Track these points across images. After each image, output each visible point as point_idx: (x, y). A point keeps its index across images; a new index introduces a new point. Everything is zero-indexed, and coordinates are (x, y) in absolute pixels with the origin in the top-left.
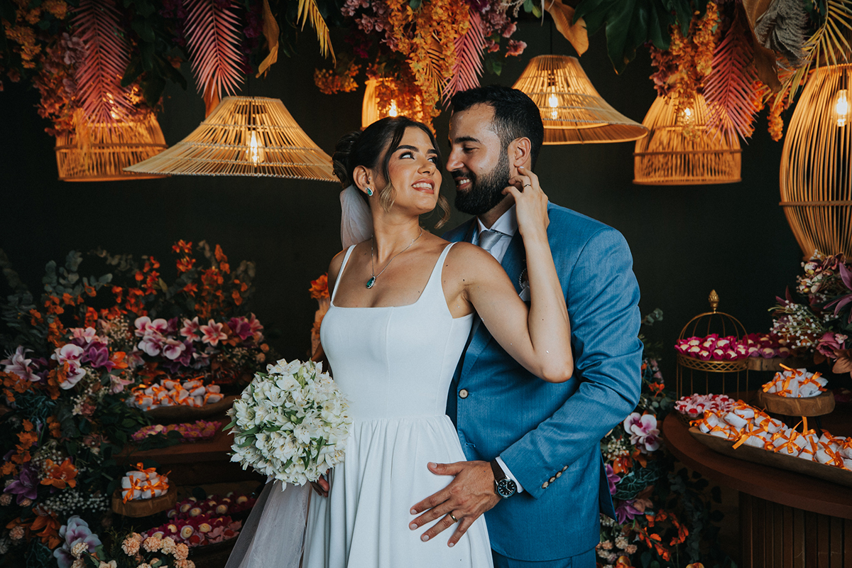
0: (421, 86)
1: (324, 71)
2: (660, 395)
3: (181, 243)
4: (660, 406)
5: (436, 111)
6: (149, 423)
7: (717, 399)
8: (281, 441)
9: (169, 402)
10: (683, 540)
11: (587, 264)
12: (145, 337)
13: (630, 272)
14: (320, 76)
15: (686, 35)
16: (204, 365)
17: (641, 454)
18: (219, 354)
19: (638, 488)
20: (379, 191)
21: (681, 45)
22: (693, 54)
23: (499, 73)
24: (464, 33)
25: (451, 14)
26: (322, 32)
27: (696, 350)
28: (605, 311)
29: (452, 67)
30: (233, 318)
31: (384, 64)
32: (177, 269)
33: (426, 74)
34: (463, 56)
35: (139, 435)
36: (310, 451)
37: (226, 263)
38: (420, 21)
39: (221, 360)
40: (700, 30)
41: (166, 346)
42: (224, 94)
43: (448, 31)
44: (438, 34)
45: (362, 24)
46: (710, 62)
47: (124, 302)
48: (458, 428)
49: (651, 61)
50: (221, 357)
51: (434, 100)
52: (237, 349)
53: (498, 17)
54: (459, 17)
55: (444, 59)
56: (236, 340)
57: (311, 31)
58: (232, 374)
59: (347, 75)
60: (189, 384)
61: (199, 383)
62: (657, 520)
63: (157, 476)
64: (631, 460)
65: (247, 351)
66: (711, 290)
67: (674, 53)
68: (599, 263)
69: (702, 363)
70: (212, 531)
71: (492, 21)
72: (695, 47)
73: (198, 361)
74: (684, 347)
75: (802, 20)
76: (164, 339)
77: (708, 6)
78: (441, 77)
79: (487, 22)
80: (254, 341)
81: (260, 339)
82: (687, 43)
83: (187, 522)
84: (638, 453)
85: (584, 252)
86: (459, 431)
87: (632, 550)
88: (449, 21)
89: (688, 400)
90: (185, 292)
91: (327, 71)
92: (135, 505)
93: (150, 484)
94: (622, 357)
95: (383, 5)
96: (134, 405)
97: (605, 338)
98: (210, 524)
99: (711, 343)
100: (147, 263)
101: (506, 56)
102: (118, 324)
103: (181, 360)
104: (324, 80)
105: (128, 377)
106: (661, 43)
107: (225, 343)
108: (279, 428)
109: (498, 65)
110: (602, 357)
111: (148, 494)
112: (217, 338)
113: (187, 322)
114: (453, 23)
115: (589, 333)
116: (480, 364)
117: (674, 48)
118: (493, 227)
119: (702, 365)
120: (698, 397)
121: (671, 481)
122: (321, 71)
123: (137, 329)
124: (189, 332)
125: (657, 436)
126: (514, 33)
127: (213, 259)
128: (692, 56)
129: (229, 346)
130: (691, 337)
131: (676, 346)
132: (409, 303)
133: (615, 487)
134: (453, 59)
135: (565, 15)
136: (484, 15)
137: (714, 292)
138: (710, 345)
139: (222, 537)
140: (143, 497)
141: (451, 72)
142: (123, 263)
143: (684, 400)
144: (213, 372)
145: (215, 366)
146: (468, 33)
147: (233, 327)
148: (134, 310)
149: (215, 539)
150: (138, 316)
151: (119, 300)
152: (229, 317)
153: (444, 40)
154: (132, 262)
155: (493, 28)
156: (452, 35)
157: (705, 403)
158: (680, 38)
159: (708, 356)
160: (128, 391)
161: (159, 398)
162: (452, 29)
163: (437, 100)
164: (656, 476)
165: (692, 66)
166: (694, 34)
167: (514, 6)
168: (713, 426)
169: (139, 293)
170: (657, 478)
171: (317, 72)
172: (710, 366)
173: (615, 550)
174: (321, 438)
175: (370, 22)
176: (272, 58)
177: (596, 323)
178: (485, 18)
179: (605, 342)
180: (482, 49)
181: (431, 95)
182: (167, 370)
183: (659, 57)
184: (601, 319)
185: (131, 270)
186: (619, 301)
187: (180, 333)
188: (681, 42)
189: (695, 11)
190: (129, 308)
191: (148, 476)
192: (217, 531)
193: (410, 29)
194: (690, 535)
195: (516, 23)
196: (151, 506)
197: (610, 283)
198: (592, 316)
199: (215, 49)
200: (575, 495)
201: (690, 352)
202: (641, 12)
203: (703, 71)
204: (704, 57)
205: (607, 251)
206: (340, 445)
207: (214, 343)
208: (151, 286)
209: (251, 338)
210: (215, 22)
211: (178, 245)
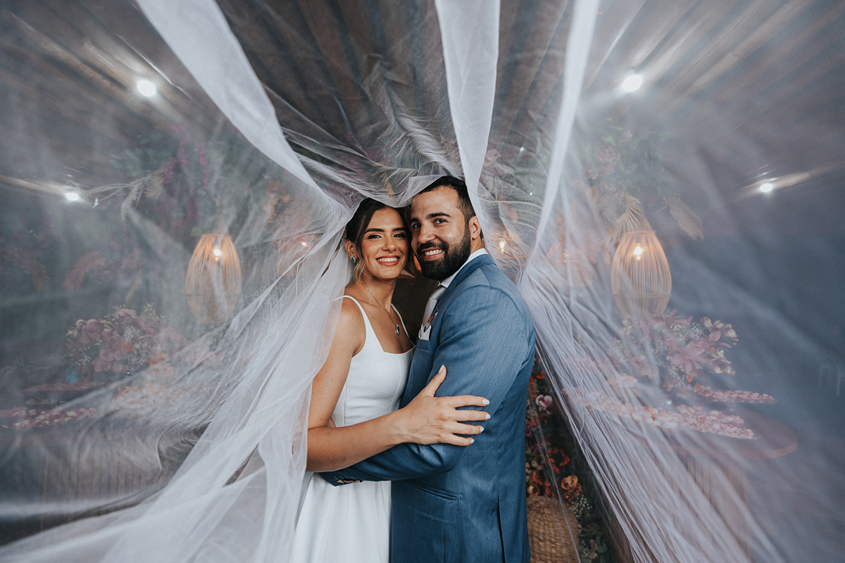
10: (566, 463)
17: (544, 416)
62: (553, 452)
75: (616, 209)
87: (540, 468)
173: (532, 468)
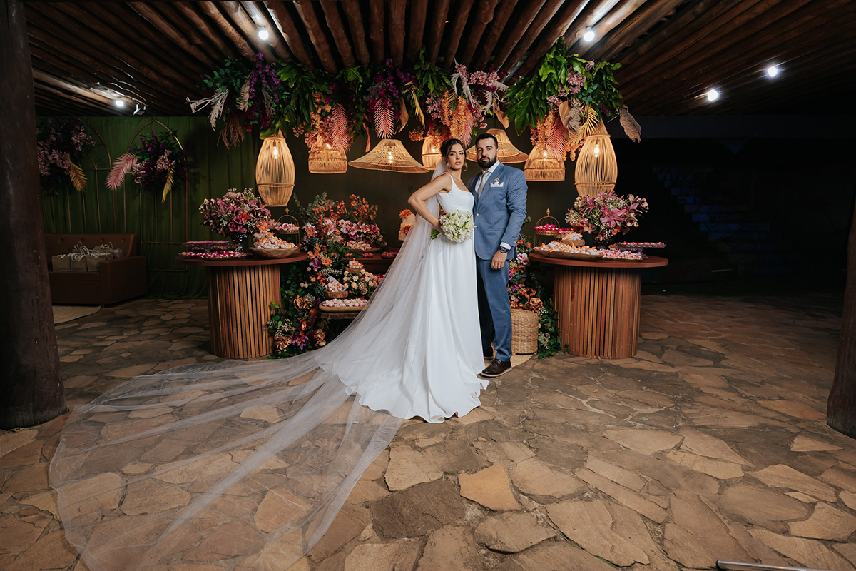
14: (411, 134)
15: (542, 123)
21: (540, 126)
24: (467, 119)
26: (423, 117)
38: (454, 116)
42: (387, 138)
43: (463, 118)
44: (459, 119)
45: (434, 116)
46: (549, 132)
49: (530, 132)
53: (478, 115)
54: (466, 115)
55: (460, 128)
57: (419, 118)
66: (548, 209)
67: (538, 129)
69: (543, 232)
72: (545, 127)
74: (537, 228)
75: (579, 119)
77: (549, 113)
78: (459, 134)
79: (475, 116)
82: (542, 125)
88: (463, 115)
91: (414, 132)
95: (442, 109)
99: (546, 226)
106: (533, 125)
117: (538, 127)
126: (483, 121)
128: (544, 130)
130: (540, 225)
131: (535, 227)
135: (501, 115)
141: (462, 132)
153: (461, 122)
155: (476, 118)
156: (464, 120)
158: (540, 124)
159: (545, 230)
165: (543, 133)
166: (545, 123)
167: (484, 111)
172: (546, 233)
175: (436, 115)
176: (403, 127)
180: (472, 126)
189: (545, 115)
193: (450, 118)
195: (484, 117)
199: (385, 122)
201: (539, 229)
203: (547, 135)
204: (547, 131)
210: (384, 114)
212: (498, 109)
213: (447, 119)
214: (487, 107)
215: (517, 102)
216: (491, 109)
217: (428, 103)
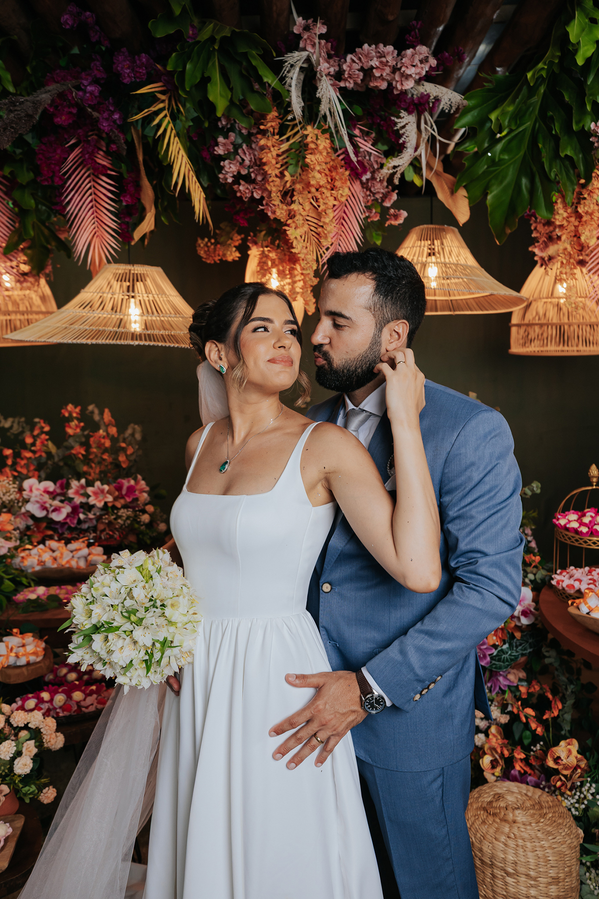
0: (299, 253)
1: (206, 240)
2: (536, 567)
3: (70, 407)
4: (535, 579)
5: (314, 279)
6: (32, 584)
7: (593, 573)
8: (120, 643)
9: (53, 564)
10: (556, 713)
11: (463, 450)
12: (32, 499)
13: (511, 459)
14: (202, 245)
15: (571, 204)
16: (91, 525)
17: (516, 626)
18: (104, 515)
19: (512, 660)
20: (231, 367)
21: (565, 215)
22: (577, 223)
23: (379, 242)
24: (343, 199)
25: (330, 181)
26: (198, 197)
27: (575, 525)
28: (482, 503)
29: (332, 235)
30: (120, 480)
31: (263, 233)
32: (66, 433)
33: (304, 241)
34: (343, 225)
35: (20, 597)
36: (152, 654)
37: (114, 426)
38: (298, 187)
39: (107, 521)
40: (585, 199)
41: (52, 508)
42: (102, 262)
43: (327, 197)
44: (317, 200)
45: (240, 191)
46: (595, 232)
47: (14, 464)
48: (320, 625)
49: (531, 232)
50: (106, 519)
51: (312, 268)
52: (122, 511)
53: (379, 184)
54: (338, 184)
55: (322, 227)
56: (122, 501)
58: (117, 535)
59: (230, 245)
60: (73, 546)
61: (83, 545)
62: (530, 691)
63: (34, 640)
64: (506, 631)
65: (132, 512)
66: (591, 465)
67: (558, 223)
68: (477, 449)
69: (581, 539)
70: (84, 700)
71: (372, 189)
72: (579, 217)
73: (85, 522)
74: (562, 522)
76: (50, 501)
77: (594, 175)
78: (319, 244)
79: (367, 190)
80: (139, 502)
81: (146, 500)
82: (571, 213)
83: (60, 690)
84: (513, 625)
85: (459, 437)
86: (321, 628)
87: (504, 719)
88: (329, 187)
89: (564, 574)
90: (74, 455)
91: (209, 240)
92: (10, 672)
93: (25, 651)
94: (502, 555)
95: (262, 171)
96: (19, 565)
97: (483, 533)
98: (83, 692)
99: (590, 519)
100: (39, 426)
101: (386, 225)
102: (7, 485)
103: (68, 521)
104: (206, 249)
105: (14, 539)
106: (543, 212)
107: (110, 505)
108: (118, 628)
109: (378, 235)
110: (479, 555)
111: (23, 661)
112: (103, 499)
113: (74, 484)
114: (332, 189)
115: (464, 528)
116: (343, 558)
117: (557, 217)
118: (361, 406)
119: (581, 541)
120: (575, 571)
121: (546, 654)
122: (203, 239)
123: (24, 490)
124: (77, 493)
125: (532, 610)
126: (395, 202)
127: (102, 423)
128: (575, 227)
129: (114, 507)
130: (569, 510)
131: (554, 520)
132: (263, 492)
133: (488, 659)
134: (332, 227)
135: (446, 184)
136: (364, 183)
137: (594, 467)
138: (590, 522)
139: (94, 706)
140: (18, 664)
141: (329, 240)
142: (15, 426)
143: (561, 573)
144: (98, 533)
145: (101, 527)
146: (347, 200)
147: (119, 488)
148: (24, 471)
149: (87, 707)
150: (28, 477)
151: (9, 462)
152: (115, 479)
153: (322, 207)
154: (24, 425)
155: (374, 196)
156: (332, 202)
157: (581, 578)
158: (564, 207)
159: (587, 532)
160: (14, 552)
161: (43, 560)
162: (331, 196)
163: (315, 267)
164: (530, 648)
165: (575, 236)
166: (579, 203)
167: (394, 173)
168: (593, 607)
169: (28, 455)
170: (531, 650)
171: (200, 241)
172: (590, 543)
174: (165, 640)
175: (247, 188)
176: (148, 224)
177: (472, 517)
178: (365, 186)
179: (482, 539)
180: (362, 217)
181: (308, 263)
182: (55, 530)
183: (540, 227)
184: (478, 512)
185: (23, 432)
186: (498, 492)
187: (68, 494)
188: (565, 211)
189: (579, 180)
190: (19, 469)
191: (24, 641)
192: (89, 700)
193: (287, 195)
194: (563, 707)
195: (397, 191)
196: (26, 673)
197: (489, 472)
198: (468, 508)
199: (92, 216)
200: (447, 702)
201: (569, 528)
202: (524, 181)
203: (588, 241)
204: (589, 227)
205: (485, 436)
206: (186, 645)
207: (100, 505)
208: (40, 450)
209: (137, 499)
210: (93, 189)
211: (67, 409)
212: (437, 164)
213: (276, 199)
214: (403, 161)
215: (494, 141)
216: (415, 165)
217: (220, 151)
